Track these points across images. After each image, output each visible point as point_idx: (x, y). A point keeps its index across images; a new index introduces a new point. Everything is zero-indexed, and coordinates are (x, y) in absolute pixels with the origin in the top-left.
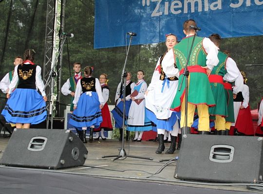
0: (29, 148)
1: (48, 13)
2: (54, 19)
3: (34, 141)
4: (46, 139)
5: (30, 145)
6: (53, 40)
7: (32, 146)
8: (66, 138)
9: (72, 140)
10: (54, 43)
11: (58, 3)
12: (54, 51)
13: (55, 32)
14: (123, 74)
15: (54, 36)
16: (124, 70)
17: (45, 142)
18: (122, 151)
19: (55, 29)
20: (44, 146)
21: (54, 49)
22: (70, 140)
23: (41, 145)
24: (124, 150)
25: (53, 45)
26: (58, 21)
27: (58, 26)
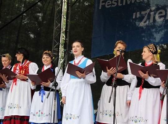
1: (55, 28)
2: (60, 33)
6: (58, 52)
10: (60, 54)
11: (64, 20)
12: (59, 61)
13: (60, 45)
15: (60, 49)
19: (61, 42)
21: (59, 59)
25: (58, 56)
26: (63, 35)
27: (63, 40)
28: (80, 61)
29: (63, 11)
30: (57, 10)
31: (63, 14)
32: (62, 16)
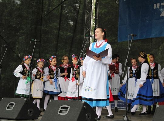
0: (58, 113)
1: (86, 17)
2: (91, 21)
3: (62, 108)
4: (69, 107)
5: (59, 111)
7: (61, 112)
8: (82, 106)
9: (85, 108)
13: (91, 31)
14: (126, 63)
16: (126, 61)
17: (69, 109)
18: (126, 117)
19: (91, 28)
20: (68, 111)
21: (90, 43)
22: (84, 108)
23: (66, 111)
24: (127, 117)
25: (90, 40)
26: (93, 22)
27: (93, 26)
28: (101, 44)
29: (93, 2)
30: (88, 1)
31: (92, 5)
32: (92, 6)
